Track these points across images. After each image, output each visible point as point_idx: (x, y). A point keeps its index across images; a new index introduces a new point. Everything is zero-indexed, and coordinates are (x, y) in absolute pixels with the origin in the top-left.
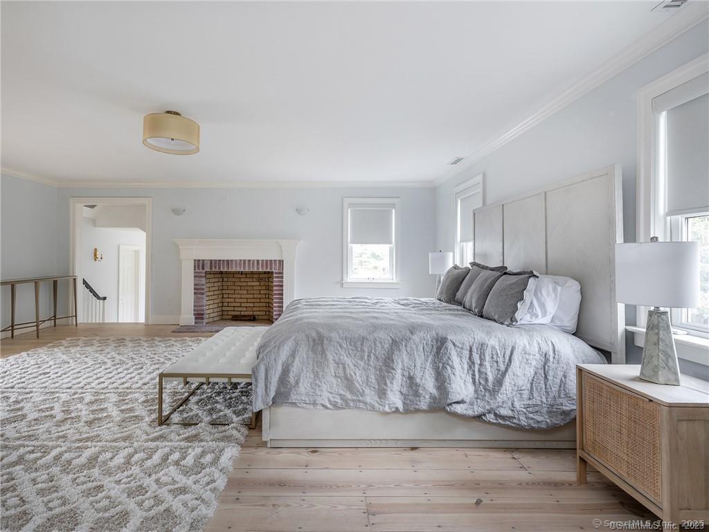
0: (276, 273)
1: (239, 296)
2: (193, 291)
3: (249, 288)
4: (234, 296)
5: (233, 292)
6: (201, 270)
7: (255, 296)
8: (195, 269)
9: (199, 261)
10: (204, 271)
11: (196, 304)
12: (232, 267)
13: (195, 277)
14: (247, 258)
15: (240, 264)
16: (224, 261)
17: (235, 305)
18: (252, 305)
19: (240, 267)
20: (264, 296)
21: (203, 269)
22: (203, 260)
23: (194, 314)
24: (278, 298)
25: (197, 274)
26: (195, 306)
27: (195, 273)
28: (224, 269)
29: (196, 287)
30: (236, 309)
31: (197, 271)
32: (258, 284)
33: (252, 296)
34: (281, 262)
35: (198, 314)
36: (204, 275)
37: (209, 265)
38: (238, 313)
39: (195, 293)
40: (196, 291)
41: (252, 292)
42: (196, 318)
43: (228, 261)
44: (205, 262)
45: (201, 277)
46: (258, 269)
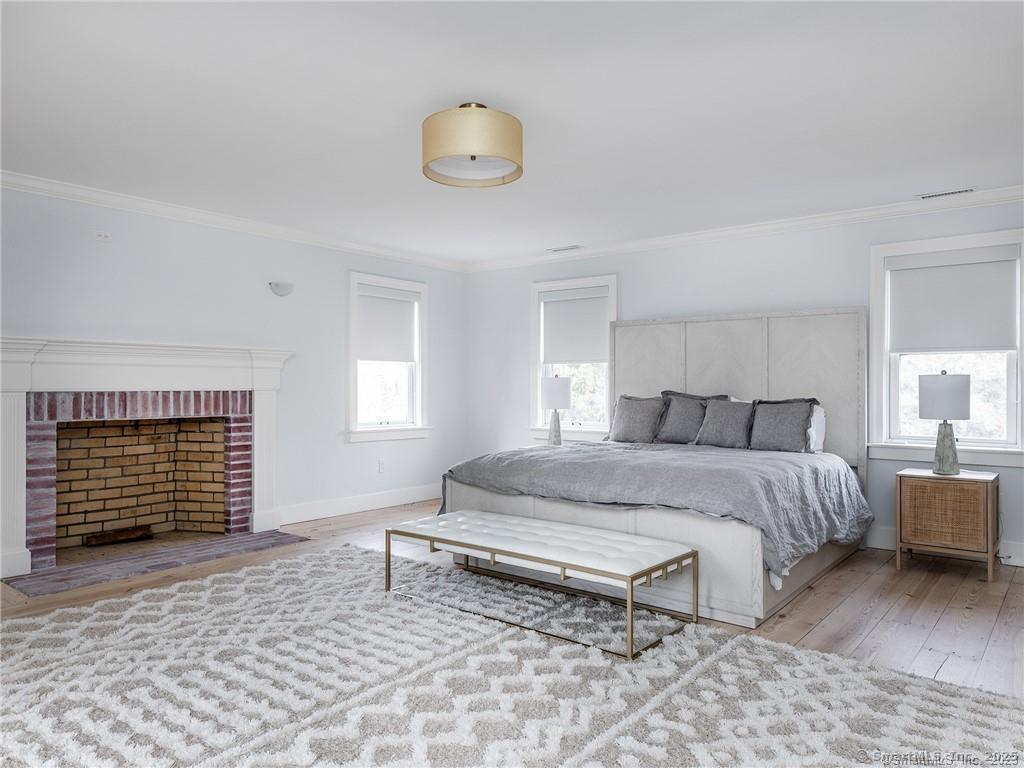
0: (236, 420)
1: (102, 484)
2: (23, 479)
3: (126, 462)
4: (86, 485)
5: (83, 474)
6: (46, 420)
7: (142, 479)
8: (28, 419)
9: (39, 395)
10: (55, 423)
11: (32, 515)
12: (134, 410)
13: (29, 439)
14: (172, 387)
15: (155, 402)
16: (112, 394)
17: (88, 506)
18: (133, 502)
19: (155, 409)
20: (163, 477)
21: (52, 416)
22: (53, 395)
23: (28, 544)
24: (240, 476)
25: (33, 433)
26: (29, 521)
27: (29, 428)
28: (112, 413)
29: (33, 467)
30: (91, 517)
31: (33, 421)
32: (150, 448)
33: (133, 480)
34: (248, 397)
35: (37, 542)
36: (55, 433)
37: (69, 405)
38: (97, 528)
39: (29, 485)
40: (33, 479)
41: (135, 470)
42: (34, 554)
43: (123, 395)
44: (59, 398)
45: (45, 439)
46: (197, 411)
